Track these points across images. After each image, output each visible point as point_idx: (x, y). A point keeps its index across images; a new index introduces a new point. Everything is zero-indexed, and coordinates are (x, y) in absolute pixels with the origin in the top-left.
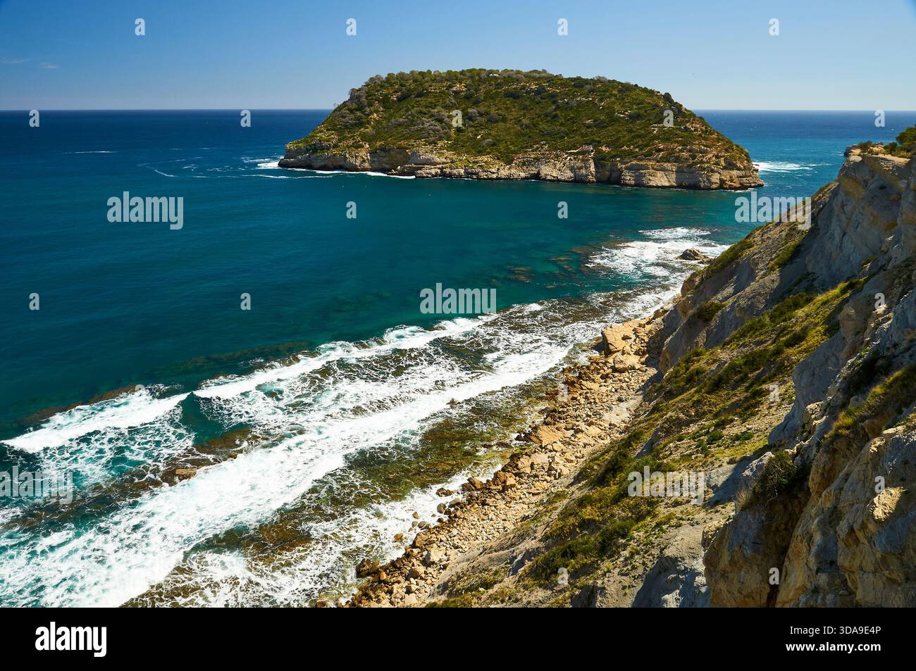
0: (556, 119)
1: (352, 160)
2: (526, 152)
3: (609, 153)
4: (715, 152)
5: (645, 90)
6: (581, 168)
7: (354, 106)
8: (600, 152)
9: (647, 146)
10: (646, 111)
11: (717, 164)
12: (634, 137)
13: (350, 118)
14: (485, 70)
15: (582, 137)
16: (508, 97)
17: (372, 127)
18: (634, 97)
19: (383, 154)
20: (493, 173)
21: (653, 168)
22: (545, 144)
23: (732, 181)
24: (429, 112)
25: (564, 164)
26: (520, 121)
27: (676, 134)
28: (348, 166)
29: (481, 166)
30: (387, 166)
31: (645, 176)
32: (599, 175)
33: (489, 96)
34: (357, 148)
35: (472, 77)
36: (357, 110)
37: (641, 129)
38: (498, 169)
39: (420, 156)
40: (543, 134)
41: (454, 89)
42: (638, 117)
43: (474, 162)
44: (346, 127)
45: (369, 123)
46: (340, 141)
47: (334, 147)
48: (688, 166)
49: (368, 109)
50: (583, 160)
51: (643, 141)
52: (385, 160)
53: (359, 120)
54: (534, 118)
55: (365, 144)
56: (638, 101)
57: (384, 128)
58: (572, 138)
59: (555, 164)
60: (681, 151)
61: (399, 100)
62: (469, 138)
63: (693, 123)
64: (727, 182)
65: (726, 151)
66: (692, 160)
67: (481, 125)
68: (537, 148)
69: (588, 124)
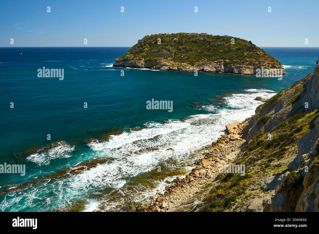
0: (210, 50)
1: (138, 64)
2: (199, 61)
3: (229, 62)
4: (268, 62)
5: (242, 40)
6: (219, 67)
7: (139, 46)
8: (226, 62)
9: (242, 60)
10: (242, 47)
11: (268, 66)
12: (238, 57)
13: (138, 50)
14: (185, 33)
15: (219, 56)
16: (193, 42)
17: (146, 53)
18: (238, 42)
19: (149, 62)
20: (187, 69)
21: (245, 68)
22: (206, 59)
24: (165, 47)
25: (213, 66)
26: (197, 51)
27: (253, 55)
28: (137, 66)
29: (183, 66)
30: (150, 66)
31: (242, 70)
32: (225, 70)
33: (186, 42)
34: (140, 60)
35: (180, 36)
36: (140, 47)
37: (241, 53)
38: (189, 68)
39: (162, 63)
40: (205, 55)
41: (174, 40)
42: (239, 49)
43: (180, 65)
44: (136, 53)
45: (144, 51)
46: (134, 57)
47: (132, 60)
48: (258, 67)
49: (144, 47)
50: (219, 64)
51: (241, 58)
52: (149, 64)
53: (141, 50)
54: (202, 50)
55: (143, 58)
56: (239, 44)
57: (149, 53)
58: (215, 57)
59: (209, 66)
60: (255, 61)
61: (155, 43)
62: (179, 57)
63: (259, 52)
65: (272, 61)
66: (259, 64)
67: (183, 52)
68: (203, 60)
69: (221, 52)
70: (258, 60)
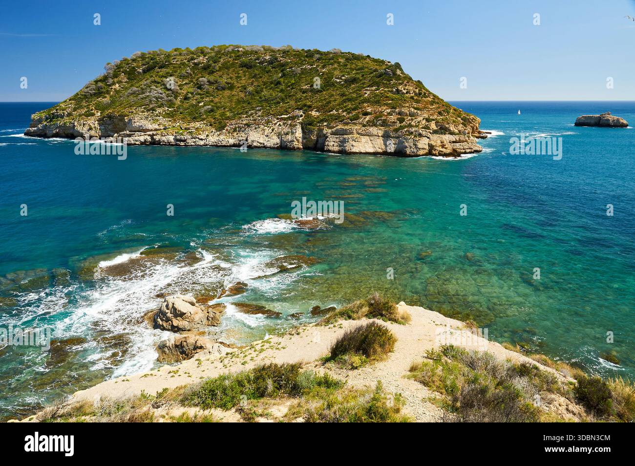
0: (278, 85)
1: (79, 128)
2: (240, 118)
3: (318, 117)
4: (426, 116)
5: (376, 60)
6: (287, 134)
8: (308, 116)
9: (354, 109)
10: (363, 76)
11: (426, 127)
12: (344, 101)
13: (92, 89)
14: (233, 46)
15: (296, 102)
16: (243, 67)
17: (111, 97)
18: (360, 64)
20: (202, 139)
21: (358, 133)
22: (260, 110)
23: (443, 146)
24: (162, 81)
25: (273, 130)
26: (246, 88)
27: (387, 97)
29: (191, 133)
31: (348, 141)
32: (305, 141)
33: (226, 67)
34: (87, 116)
35: (218, 52)
36: (102, 81)
37: (353, 92)
38: (207, 136)
39: (135, 123)
41: (196, 61)
42: (354, 80)
43: (185, 129)
44: (86, 97)
45: (108, 92)
46: (75, 110)
47: (67, 116)
48: (394, 131)
49: (112, 80)
50: (291, 125)
51: (352, 105)
52: (110, 127)
53: (99, 90)
54: (259, 86)
55: (97, 112)
56: (360, 68)
58: (286, 103)
59: (264, 130)
60: (390, 114)
61: (144, 72)
62: (193, 106)
63: (406, 85)
64: (437, 148)
65: (440, 113)
66: (400, 123)
67: (207, 93)
68: (252, 114)
69: (306, 89)
70: (397, 110)
